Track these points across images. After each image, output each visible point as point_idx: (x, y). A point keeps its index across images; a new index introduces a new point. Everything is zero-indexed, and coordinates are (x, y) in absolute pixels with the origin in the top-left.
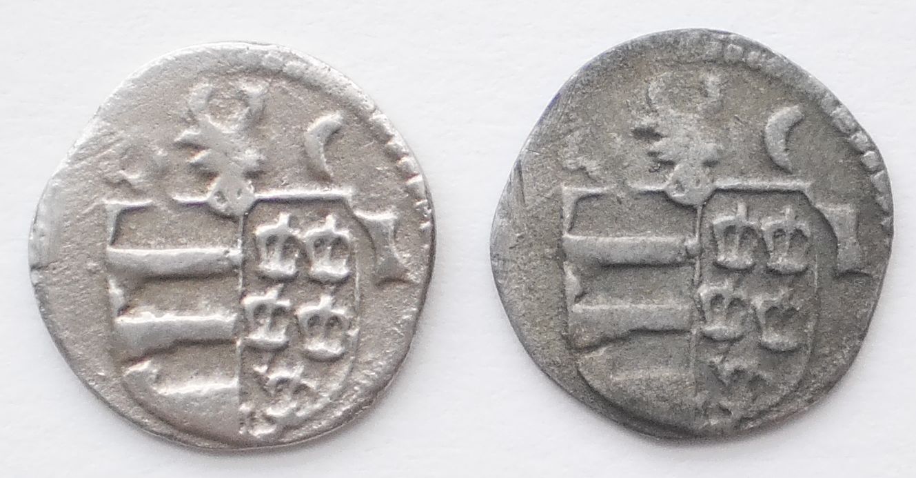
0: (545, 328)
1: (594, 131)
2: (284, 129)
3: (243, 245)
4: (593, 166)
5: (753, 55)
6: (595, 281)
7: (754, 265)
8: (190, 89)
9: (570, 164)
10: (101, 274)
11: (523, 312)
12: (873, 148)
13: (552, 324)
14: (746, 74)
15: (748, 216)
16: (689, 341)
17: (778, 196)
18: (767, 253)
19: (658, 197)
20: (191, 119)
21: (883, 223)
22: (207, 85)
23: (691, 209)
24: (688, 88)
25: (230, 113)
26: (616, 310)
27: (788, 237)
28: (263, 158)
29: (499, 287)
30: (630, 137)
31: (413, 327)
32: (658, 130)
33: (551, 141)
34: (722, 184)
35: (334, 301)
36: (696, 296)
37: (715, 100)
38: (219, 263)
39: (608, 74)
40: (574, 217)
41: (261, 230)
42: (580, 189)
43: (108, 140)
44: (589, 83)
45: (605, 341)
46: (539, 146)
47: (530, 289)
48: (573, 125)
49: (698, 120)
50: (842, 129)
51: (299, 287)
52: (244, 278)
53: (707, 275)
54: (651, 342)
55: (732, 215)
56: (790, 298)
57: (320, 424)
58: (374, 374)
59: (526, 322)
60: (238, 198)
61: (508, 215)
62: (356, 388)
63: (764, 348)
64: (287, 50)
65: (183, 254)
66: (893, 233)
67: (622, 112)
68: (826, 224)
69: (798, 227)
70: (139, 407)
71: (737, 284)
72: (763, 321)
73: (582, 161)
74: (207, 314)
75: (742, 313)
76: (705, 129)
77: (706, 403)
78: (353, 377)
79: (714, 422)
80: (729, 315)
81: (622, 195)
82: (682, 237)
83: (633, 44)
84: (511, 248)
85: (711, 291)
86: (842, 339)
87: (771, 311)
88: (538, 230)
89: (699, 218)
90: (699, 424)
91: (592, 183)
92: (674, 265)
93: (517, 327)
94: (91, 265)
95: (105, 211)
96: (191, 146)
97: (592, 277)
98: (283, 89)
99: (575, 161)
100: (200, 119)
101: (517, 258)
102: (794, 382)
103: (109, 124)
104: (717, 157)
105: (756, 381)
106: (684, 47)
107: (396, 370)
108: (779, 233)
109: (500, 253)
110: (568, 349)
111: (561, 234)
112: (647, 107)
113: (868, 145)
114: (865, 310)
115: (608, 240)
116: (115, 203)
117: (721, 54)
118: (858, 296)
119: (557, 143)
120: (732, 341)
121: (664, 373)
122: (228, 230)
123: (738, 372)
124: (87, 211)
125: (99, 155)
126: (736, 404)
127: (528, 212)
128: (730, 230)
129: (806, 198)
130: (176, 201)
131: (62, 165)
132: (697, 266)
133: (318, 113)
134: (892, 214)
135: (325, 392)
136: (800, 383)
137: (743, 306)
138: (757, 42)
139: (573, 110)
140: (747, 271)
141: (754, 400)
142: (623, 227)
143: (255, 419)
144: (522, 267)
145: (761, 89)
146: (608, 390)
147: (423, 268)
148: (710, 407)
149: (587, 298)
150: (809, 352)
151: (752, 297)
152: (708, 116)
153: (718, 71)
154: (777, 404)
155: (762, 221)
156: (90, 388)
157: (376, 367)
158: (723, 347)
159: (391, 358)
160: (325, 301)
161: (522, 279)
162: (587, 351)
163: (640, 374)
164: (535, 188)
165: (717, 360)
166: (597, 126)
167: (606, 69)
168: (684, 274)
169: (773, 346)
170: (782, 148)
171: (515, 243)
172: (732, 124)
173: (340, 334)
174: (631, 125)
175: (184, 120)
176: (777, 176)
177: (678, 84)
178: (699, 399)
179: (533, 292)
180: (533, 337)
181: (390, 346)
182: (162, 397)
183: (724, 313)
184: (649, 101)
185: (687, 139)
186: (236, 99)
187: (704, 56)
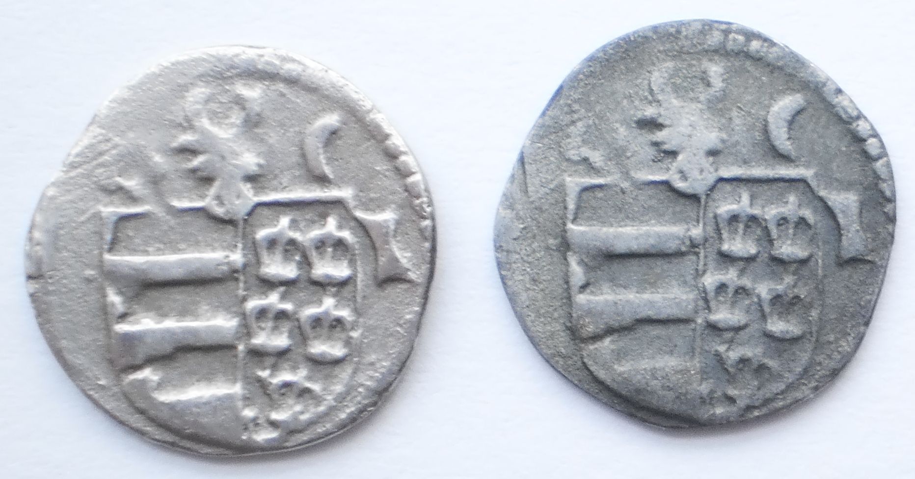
0: (549, 319)
1: (597, 121)
2: (282, 131)
3: (243, 249)
4: (596, 157)
5: (755, 45)
6: (599, 272)
7: (759, 252)
8: (186, 94)
9: (574, 155)
10: (98, 282)
11: (527, 303)
12: (876, 135)
13: (556, 315)
14: (748, 63)
15: (751, 205)
16: (694, 330)
17: (781, 184)
18: (771, 241)
19: (661, 187)
20: (188, 125)
21: (886, 210)
22: (203, 90)
23: (693, 198)
24: (690, 78)
25: (227, 117)
26: (620, 300)
27: (792, 226)
28: (262, 162)
29: (503, 278)
30: (633, 127)
31: (417, 326)
32: (660, 120)
33: (554, 133)
34: (726, 173)
35: (337, 303)
36: (700, 285)
37: (718, 90)
38: (219, 267)
39: (611, 65)
40: (578, 208)
41: (262, 234)
42: (583, 180)
43: (103, 147)
44: (592, 74)
45: (610, 331)
46: (542, 137)
47: (534, 280)
48: (576, 116)
49: (701, 110)
50: (844, 116)
51: (301, 290)
52: (245, 282)
53: (711, 265)
54: (655, 331)
55: (736, 204)
56: (794, 286)
57: (324, 426)
58: (377, 374)
59: (530, 313)
60: (237, 202)
61: (511, 207)
62: (360, 390)
63: (769, 336)
64: (283, 52)
65: (182, 260)
66: (895, 219)
67: (625, 102)
68: (829, 212)
69: (801, 215)
70: (140, 416)
71: (742, 272)
72: (767, 309)
73: (586, 152)
74: (208, 320)
75: (747, 302)
76: (709, 118)
77: (712, 392)
78: (356, 379)
79: (719, 411)
80: (733, 304)
81: (625, 185)
82: (686, 227)
83: (636, 36)
84: (515, 239)
85: (715, 280)
86: (847, 327)
87: (776, 299)
88: (541, 220)
89: (703, 207)
90: (704, 413)
91: (595, 174)
92: (679, 254)
93: (521, 318)
94: (90, 272)
95: (101, 219)
96: (188, 151)
97: (595, 267)
98: (280, 91)
99: (577, 152)
100: (197, 124)
101: (521, 250)
102: (799, 369)
103: (103, 131)
104: (720, 146)
105: (761, 369)
106: (686, 37)
107: (400, 370)
108: (783, 221)
109: (502, 245)
110: (572, 340)
111: (564, 224)
112: (650, 98)
113: (871, 132)
114: (868, 297)
115: (612, 230)
116: (111, 210)
117: (723, 44)
118: (863, 283)
119: (560, 134)
120: (738, 329)
121: (669, 363)
122: (228, 234)
123: (744, 361)
124: (83, 218)
125: (95, 163)
126: (742, 393)
127: (532, 202)
128: (734, 218)
129: (809, 186)
130: (174, 207)
131: (56, 173)
132: (702, 255)
133: (316, 115)
134: (895, 201)
135: (330, 394)
136: (806, 370)
137: (748, 295)
138: (758, 32)
139: (575, 101)
140: (751, 259)
141: (759, 389)
142: (628, 217)
143: (258, 424)
144: (525, 258)
145: (764, 78)
146: (614, 380)
147: (425, 267)
148: (716, 396)
149: (591, 288)
150: (814, 339)
151: (756, 286)
152: (711, 105)
153: (720, 61)
154: (782, 392)
155: (766, 209)
156: (89, 397)
157: (380, 368)
158: (728, 335)
159: (394, 358)
160: (329, 302)
161: (525, 270)
162: (592, 342)
163: (645, 364)
164: (538, 179)
165: (722, 349)
166: (600, 117)
167: (607, 60)
168: (688, 264)
169: (778, 335)
170: (786, 136)
171: (519, 234)
172: (735, 113)
173: (343, 336)
174: (634, 115)
175: (180, 125)
176: (780, 165)
177: (680, 74)
178: (704, 388)
179: (537, 283)
180: (538, 328)
181: (394, 346)
182: (163, 403)
183: (729, 302)
184: (651, 91)
185: (690, 128)
186: (233, 103)
187: (706, 46)
